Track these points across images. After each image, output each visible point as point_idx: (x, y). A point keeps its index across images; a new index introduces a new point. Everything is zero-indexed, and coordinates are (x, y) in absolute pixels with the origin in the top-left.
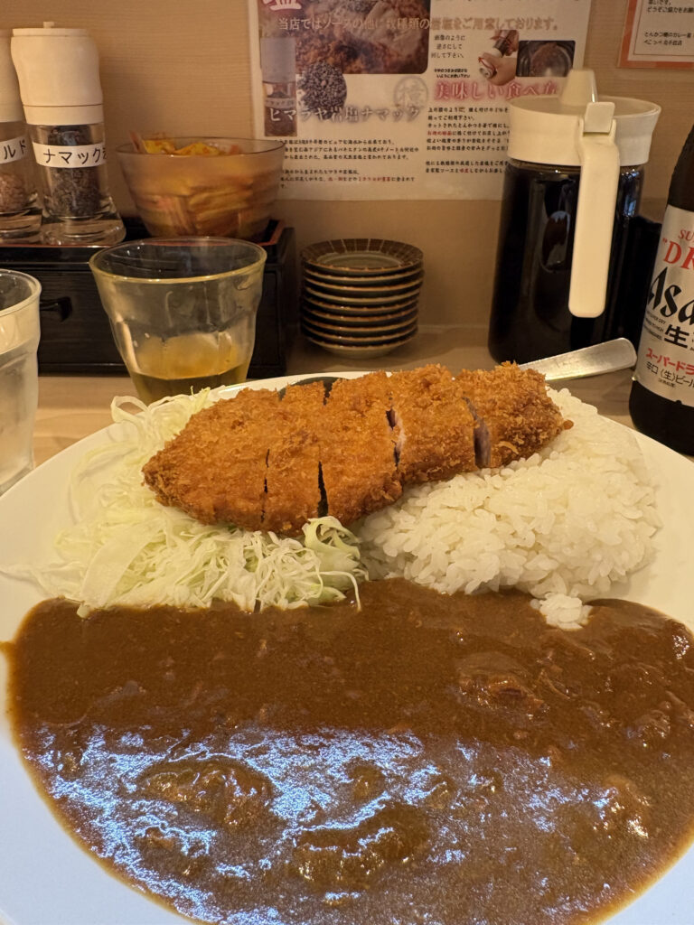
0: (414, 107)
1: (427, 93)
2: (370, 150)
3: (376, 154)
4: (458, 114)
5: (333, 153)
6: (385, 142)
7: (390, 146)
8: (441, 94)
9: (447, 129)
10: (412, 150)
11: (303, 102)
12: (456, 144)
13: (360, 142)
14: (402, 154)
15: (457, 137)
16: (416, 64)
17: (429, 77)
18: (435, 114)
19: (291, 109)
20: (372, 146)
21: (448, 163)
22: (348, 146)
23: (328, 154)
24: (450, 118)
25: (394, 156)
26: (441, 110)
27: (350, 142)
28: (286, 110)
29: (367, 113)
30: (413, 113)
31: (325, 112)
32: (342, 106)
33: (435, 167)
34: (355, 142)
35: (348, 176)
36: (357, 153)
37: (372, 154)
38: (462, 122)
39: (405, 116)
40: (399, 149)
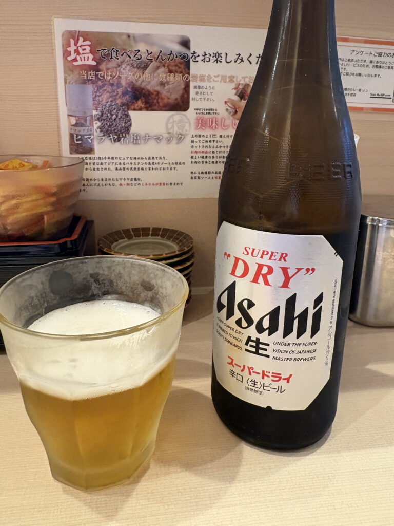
0: (181, 135)
1: (190, 125)
2: (149, 164)
3: (155, 167)
4: (212, 139)
5: (122, 166)
6: (160, 158)
7: (165, 161)
8: (200, 125)
9: (205, 150)
10: (180, 164)
11: (99, 130)
12: (211, 160)
13: (142, 158)
14: (173, 166)
15: (212, 155)
16: (182, 104)
17: (191, 113)
18: (195, 139)
19: (90, 135)
20: (151, 161)
21: (206, 173)
22: (133, 161)
23: (119, 167)
24: (206, 141)
25: (168, 168)
26: (200, 136)
27: (135, 158)
28: (86, 135)
29: (147, 138)
30: (180, 138)
31: (116, 137)
32: (128, 133)
33: (197, 175)
34: (139, 158)
35: (134, 182)
36: (140, 166)
37: (151, 166)
38: (215, 144)
39: (175, 141)
40: (171, 163)
